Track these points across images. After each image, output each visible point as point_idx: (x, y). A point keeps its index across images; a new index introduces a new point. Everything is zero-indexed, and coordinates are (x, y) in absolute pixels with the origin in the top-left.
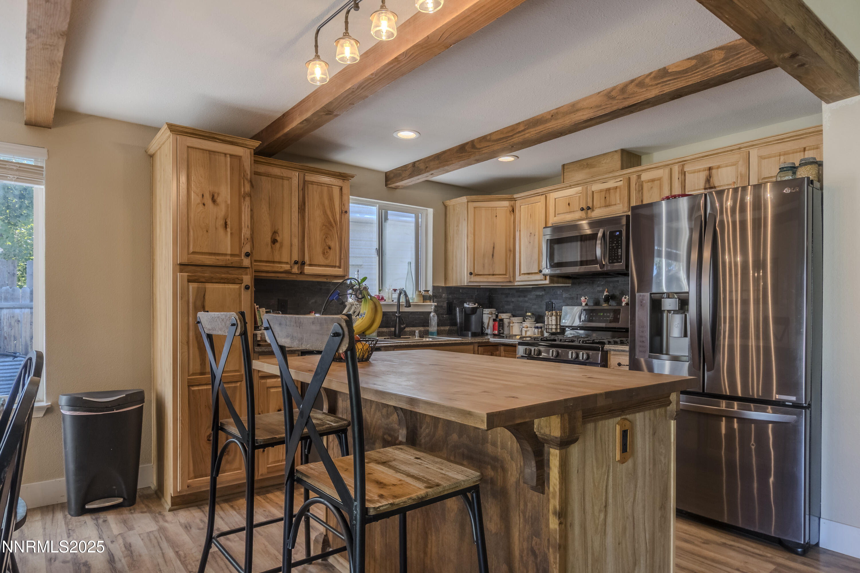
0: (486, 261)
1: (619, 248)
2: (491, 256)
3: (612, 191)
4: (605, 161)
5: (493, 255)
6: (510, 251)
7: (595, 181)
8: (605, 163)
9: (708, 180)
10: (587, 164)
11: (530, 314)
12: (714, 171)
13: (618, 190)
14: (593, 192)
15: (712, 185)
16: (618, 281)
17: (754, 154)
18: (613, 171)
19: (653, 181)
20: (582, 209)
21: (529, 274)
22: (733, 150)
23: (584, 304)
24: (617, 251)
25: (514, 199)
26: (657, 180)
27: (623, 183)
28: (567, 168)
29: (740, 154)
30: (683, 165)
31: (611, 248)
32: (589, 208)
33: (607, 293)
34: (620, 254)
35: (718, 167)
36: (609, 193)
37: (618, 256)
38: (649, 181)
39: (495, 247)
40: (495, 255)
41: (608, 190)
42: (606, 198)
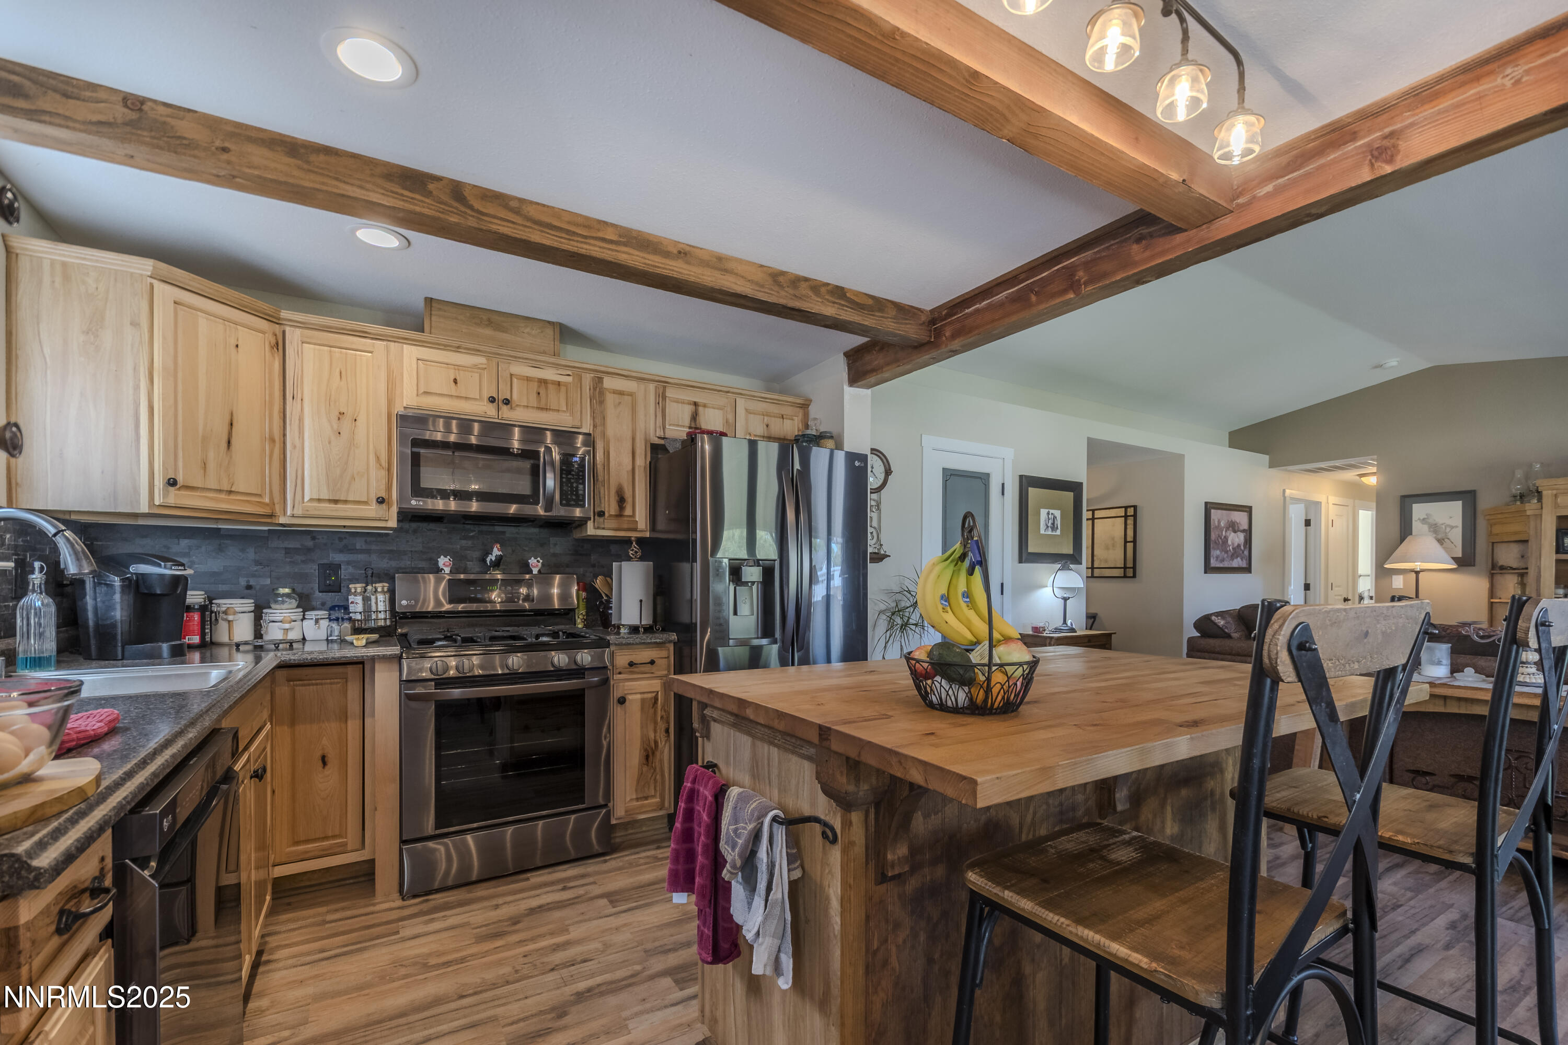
0: (211, 455)
1: (580, 484)
2: (224, 444)
3: (550, 386)
4: (528, 330)
5: (229, 442)
6: (272, 440)
7: (515, 357)
8: (528, 333)
9: (694, 417)
10: (489, 320)
11: (287, 591)
12: (701, 409)
13: (563, 389)
14: (511, 375)
15: (698, 426)
16: (504, 533)
17: (741, 403)
18: (544, 353)
19: (621, 393)
20: (492, 400)
21: (336, 502)
22: (721, 391)
23: (447, 570)
24: (577, 487)
25: (279, 319)
26: (628, 395)
27: (573, 379)
28: (440, 309)
29: (727, 398)
30: (665, 387)
31: (564, 480)
32: (507, 402)
33: (500, 553)
34: (581, 492)
35: (705, 406)
36: (546, 388)
37: (577, 495)
38: (615, 392)
39: (234, 424)
40: (233, 441)
41: (543, 382)
42: (539, 393)
